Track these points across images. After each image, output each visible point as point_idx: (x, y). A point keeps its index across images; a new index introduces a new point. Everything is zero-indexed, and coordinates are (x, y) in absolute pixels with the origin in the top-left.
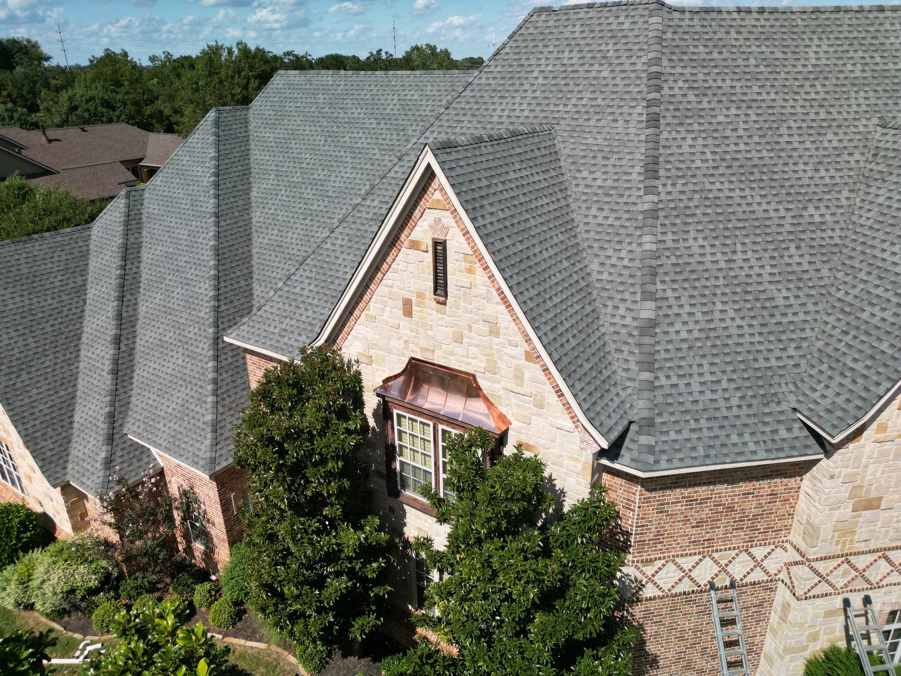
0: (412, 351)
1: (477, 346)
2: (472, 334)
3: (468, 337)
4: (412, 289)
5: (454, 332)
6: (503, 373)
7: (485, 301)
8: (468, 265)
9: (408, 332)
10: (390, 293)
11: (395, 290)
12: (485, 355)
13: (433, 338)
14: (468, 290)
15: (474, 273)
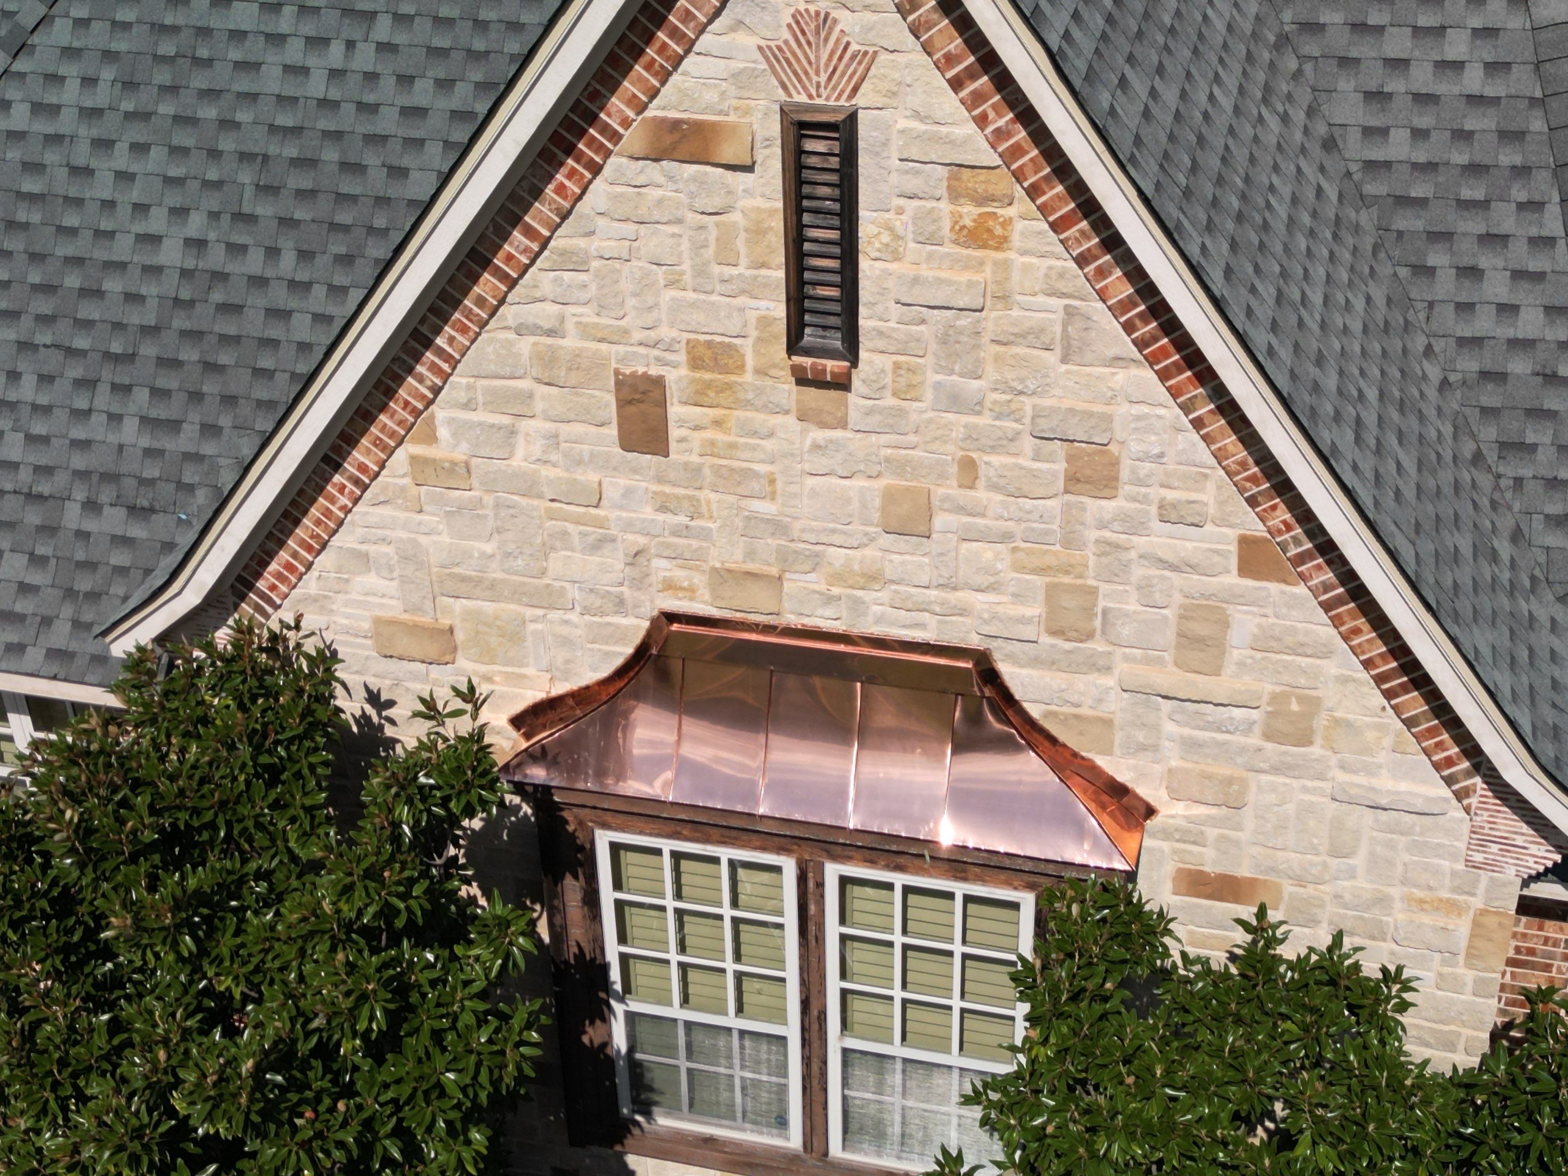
0: (669, 586)
1: (1006, 537)
2: (981, 494)
3: (961, 510)
4: (666, 333)
5: (890, 497)
6: (1126, 631)
7: (1051, 358)
8: (969, 212)
9: (648, 512)
10: (548, 359)
11: (571, 342)
12: (1040, 571)
13: (778, 527)
14: (965, 321)
15: (1002, 243)
